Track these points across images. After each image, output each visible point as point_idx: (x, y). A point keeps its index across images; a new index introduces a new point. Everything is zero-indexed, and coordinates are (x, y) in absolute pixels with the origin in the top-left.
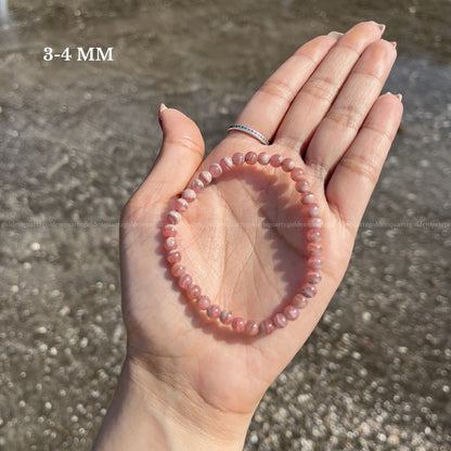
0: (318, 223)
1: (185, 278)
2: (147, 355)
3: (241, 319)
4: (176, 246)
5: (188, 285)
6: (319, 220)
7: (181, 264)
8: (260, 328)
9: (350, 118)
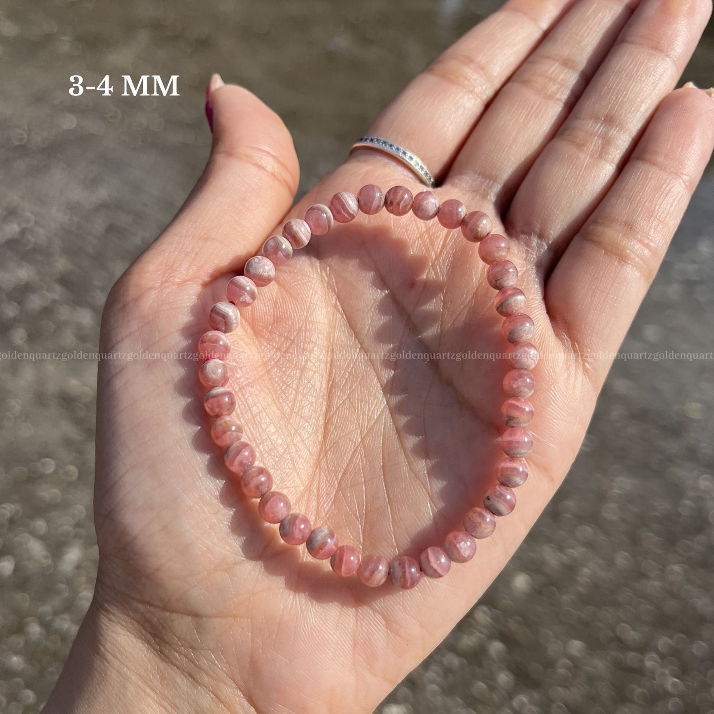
0: (530, 357)
1: (239, 452)
2: (141, 607)
3: (352, 551)
4: (225, 380)
5: (246, 467)
6: (533, 352)
7: (233, 419)
8: (390, 574)
9: (607, 142)
